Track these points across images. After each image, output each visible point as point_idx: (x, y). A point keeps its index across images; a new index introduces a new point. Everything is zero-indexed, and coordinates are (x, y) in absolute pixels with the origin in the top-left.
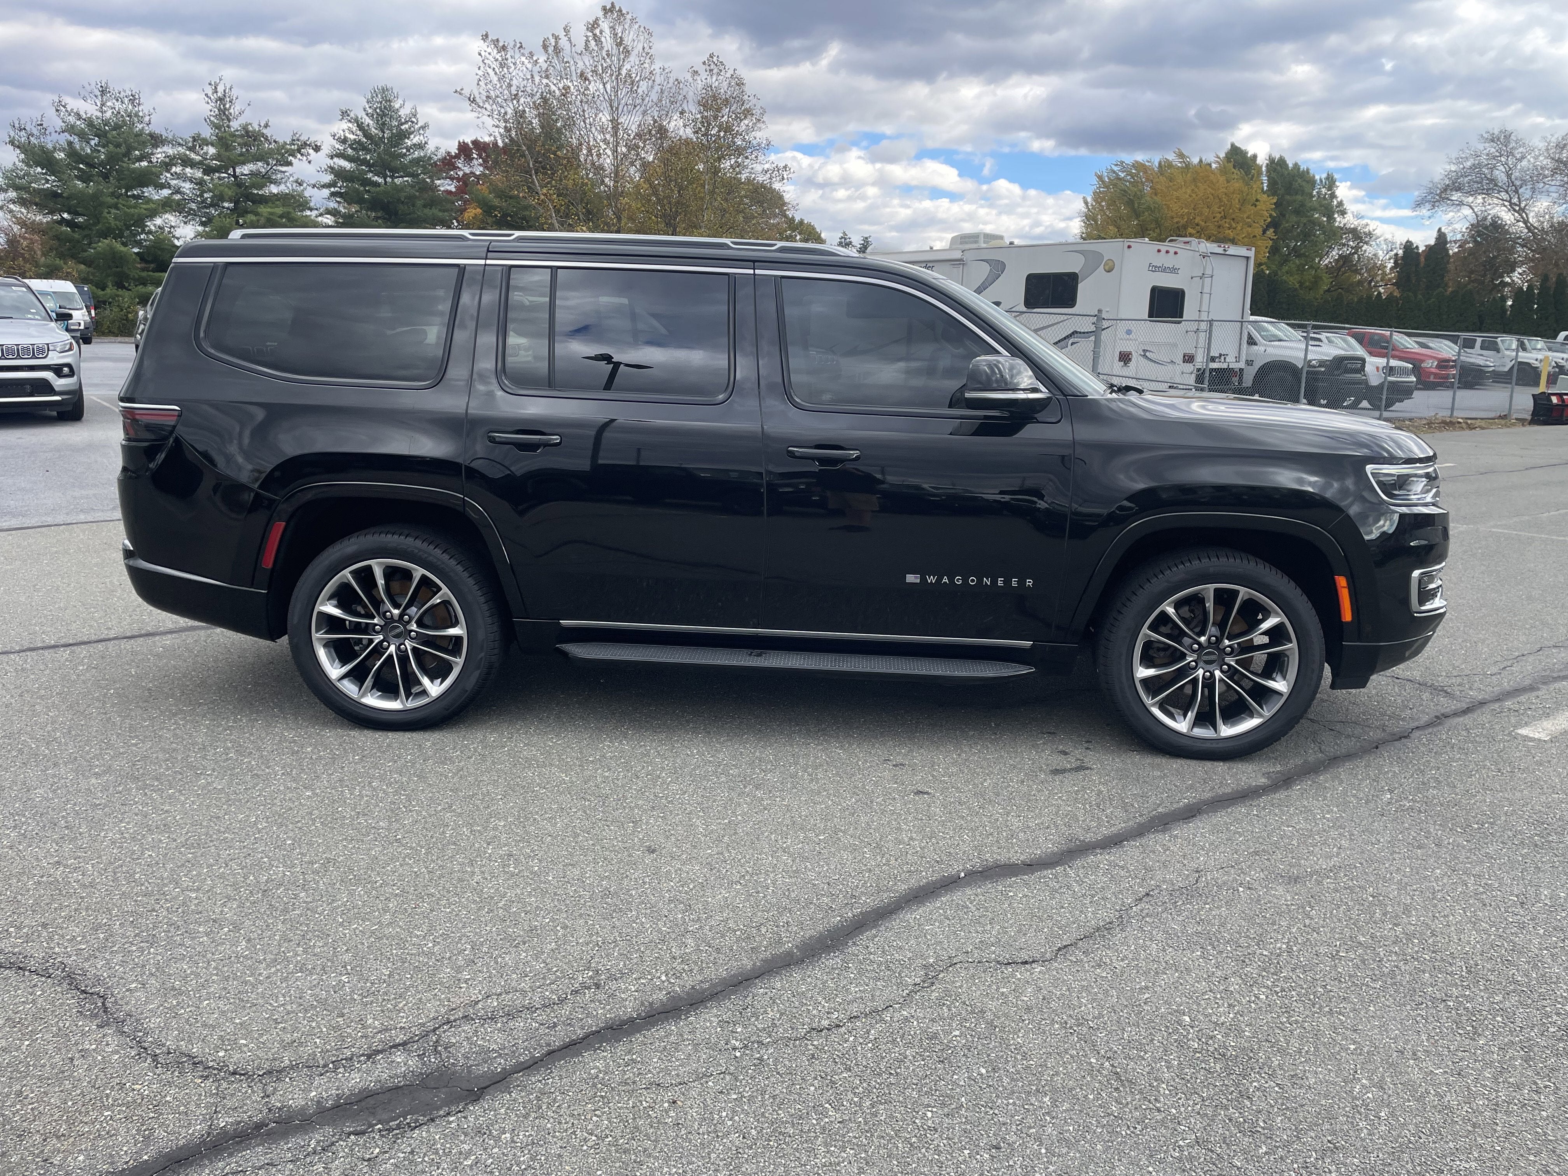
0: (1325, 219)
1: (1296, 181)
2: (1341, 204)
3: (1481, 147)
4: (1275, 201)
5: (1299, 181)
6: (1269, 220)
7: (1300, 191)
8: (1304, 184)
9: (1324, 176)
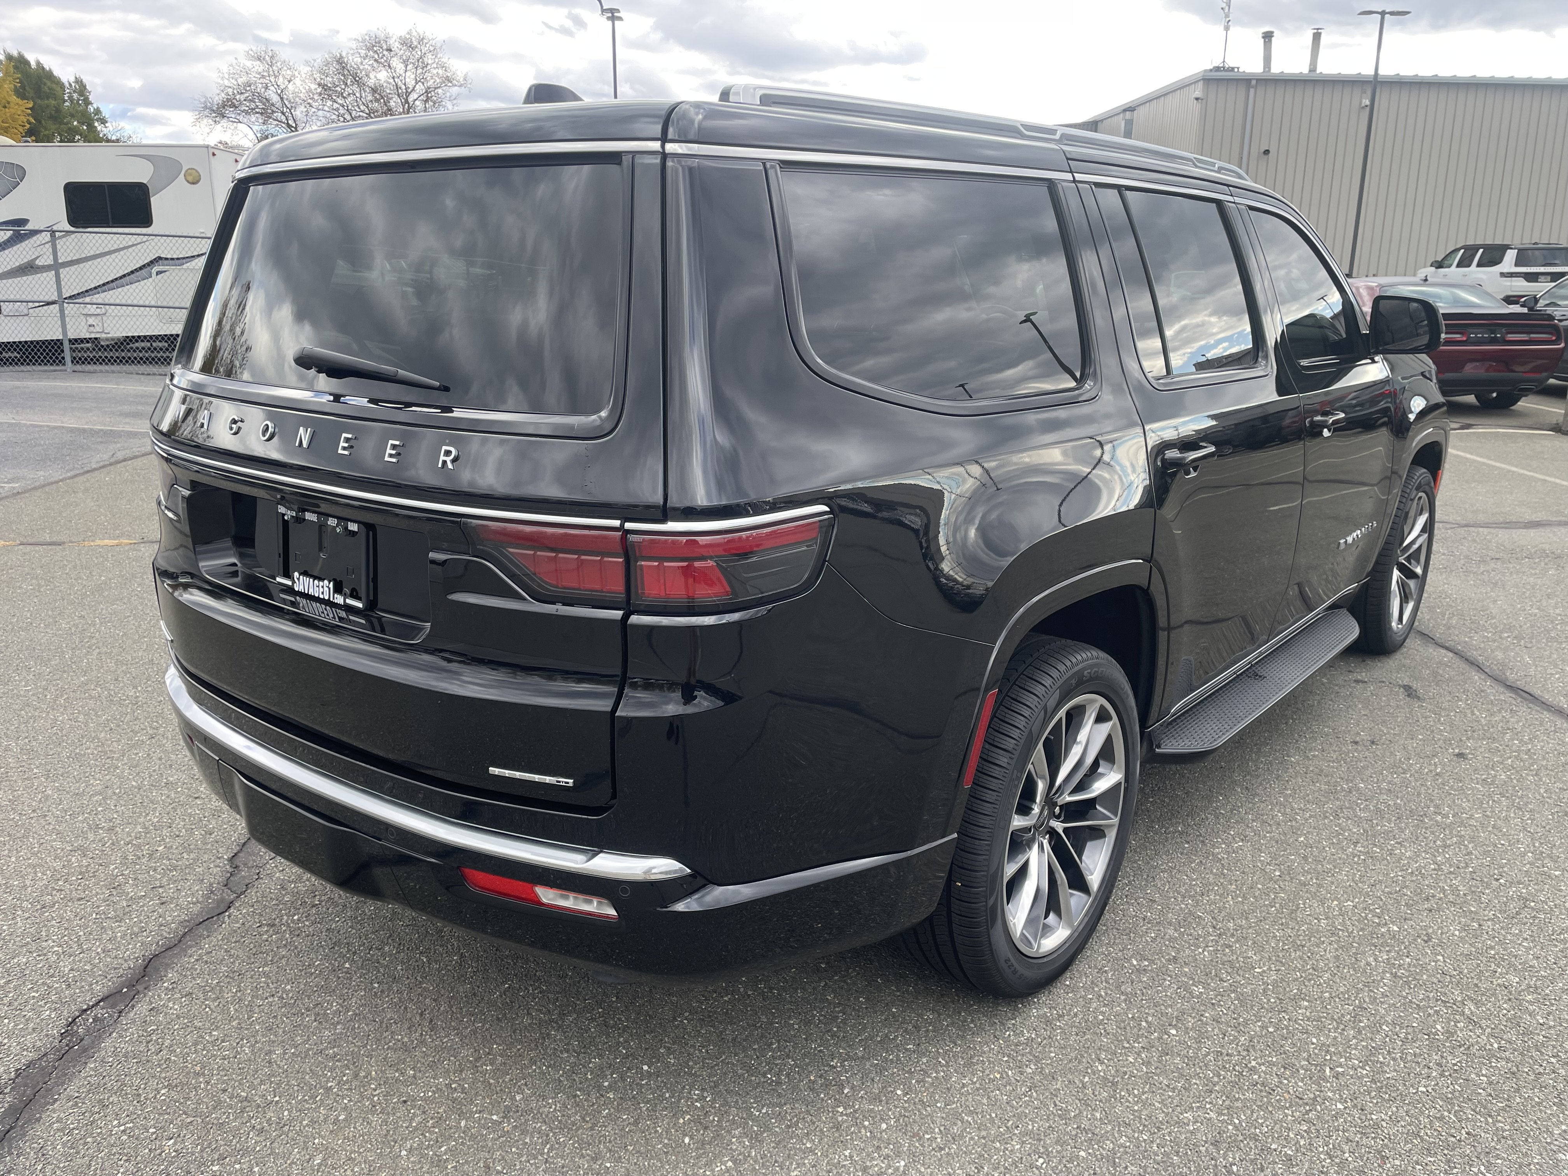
0: (85, 128)
1: (45, 84)
2: (98, 111)
3: (249, 64)
4: (31, 106)
5: (49, 83)
6: (28, 126)
7: (51, 95)
8: (54, 86)
9: (72, 79)
